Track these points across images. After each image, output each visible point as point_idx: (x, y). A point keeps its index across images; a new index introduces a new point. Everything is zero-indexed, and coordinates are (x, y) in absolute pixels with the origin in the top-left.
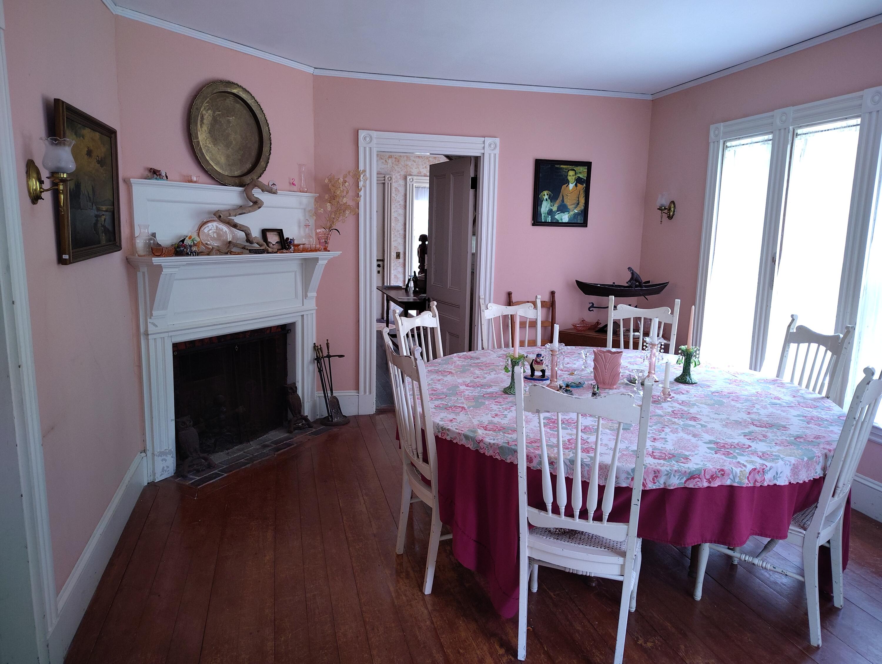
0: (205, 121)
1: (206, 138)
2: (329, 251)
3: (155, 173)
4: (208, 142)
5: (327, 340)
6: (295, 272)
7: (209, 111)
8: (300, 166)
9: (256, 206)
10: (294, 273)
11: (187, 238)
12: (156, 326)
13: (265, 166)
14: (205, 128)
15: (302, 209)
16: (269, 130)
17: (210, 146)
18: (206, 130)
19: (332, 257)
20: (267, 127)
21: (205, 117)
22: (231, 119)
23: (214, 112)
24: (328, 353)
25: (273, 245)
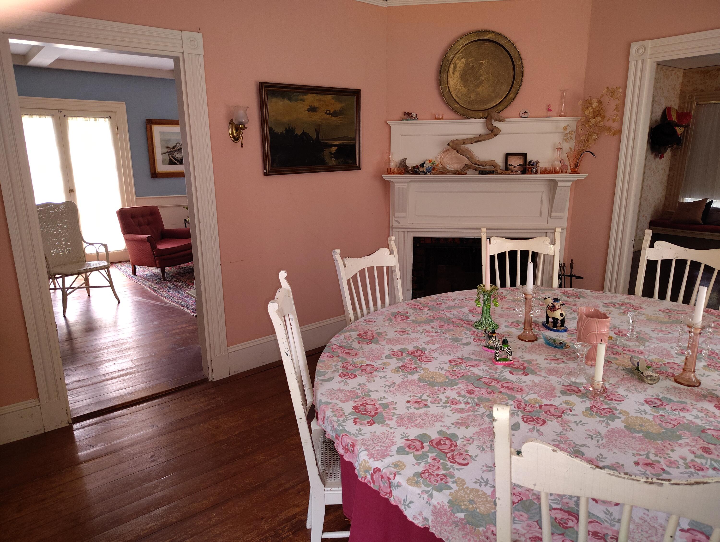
0: (458, 69)
1: (457, 82)
2: (579, 173)
3: (408, 116)
4: (458, 85)
5: (572, 260)
6: (542, 192)
7: (462, 60)
8: (563, 91)
9: (493, 134)
10: (540, 194)
11: (427, 162)
12: (399, 223)
13: (513, 97)
14: (457, 74)
15: (559, 133)
16: (522, 64)
17: (460, 88)
18: (458, 76)
19: (576, 179)
20: (520, 62)
21: (458, 66)
22: (484, 61)
23: (467, 60)
24: (571, 272)
25: (514, 167)
